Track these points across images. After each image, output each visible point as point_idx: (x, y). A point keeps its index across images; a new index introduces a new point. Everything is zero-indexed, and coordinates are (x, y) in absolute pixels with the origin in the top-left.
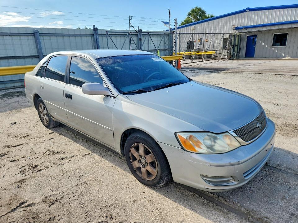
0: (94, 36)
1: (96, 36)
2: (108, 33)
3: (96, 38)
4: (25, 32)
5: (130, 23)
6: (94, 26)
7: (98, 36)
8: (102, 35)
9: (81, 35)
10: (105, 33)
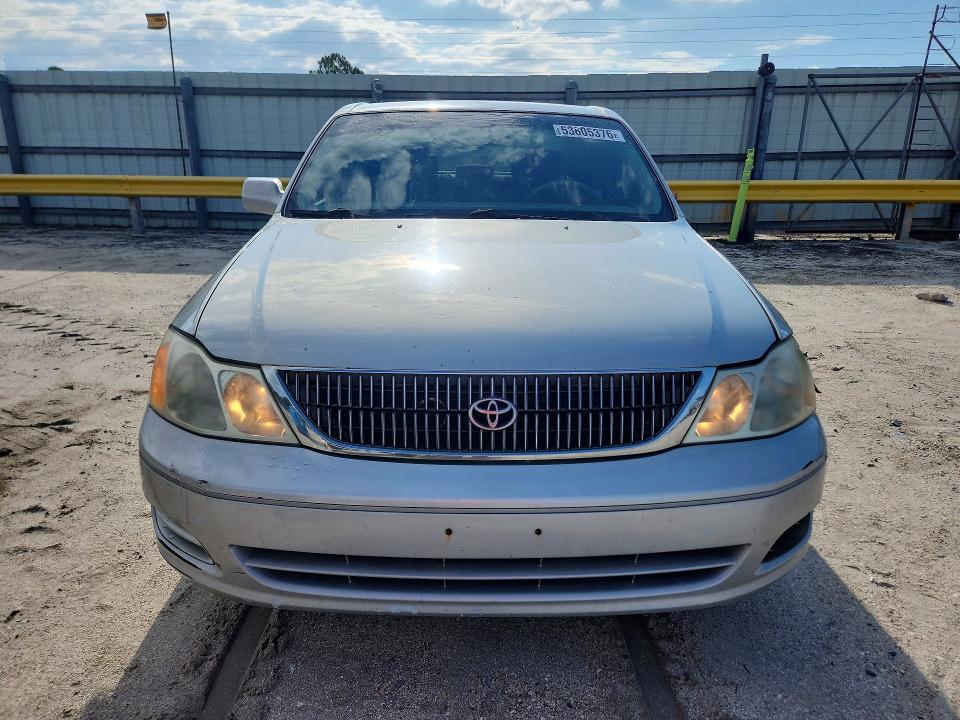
0: (754, 95)
1: (764, 94)
2: (816, 80)
3: (763, 100)
4: (544, 90)
5: (933, 36)
6: (765, 57)
7: (770, 94)
8: (793, 90)
9: (710, 92)
10: (805, 81)
